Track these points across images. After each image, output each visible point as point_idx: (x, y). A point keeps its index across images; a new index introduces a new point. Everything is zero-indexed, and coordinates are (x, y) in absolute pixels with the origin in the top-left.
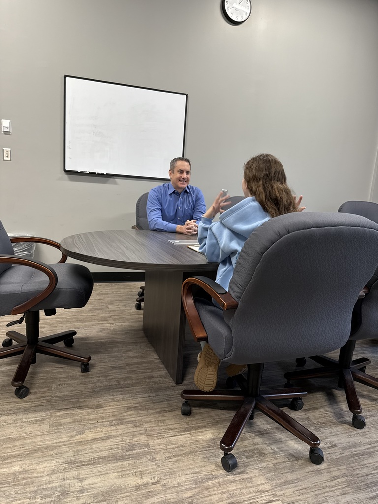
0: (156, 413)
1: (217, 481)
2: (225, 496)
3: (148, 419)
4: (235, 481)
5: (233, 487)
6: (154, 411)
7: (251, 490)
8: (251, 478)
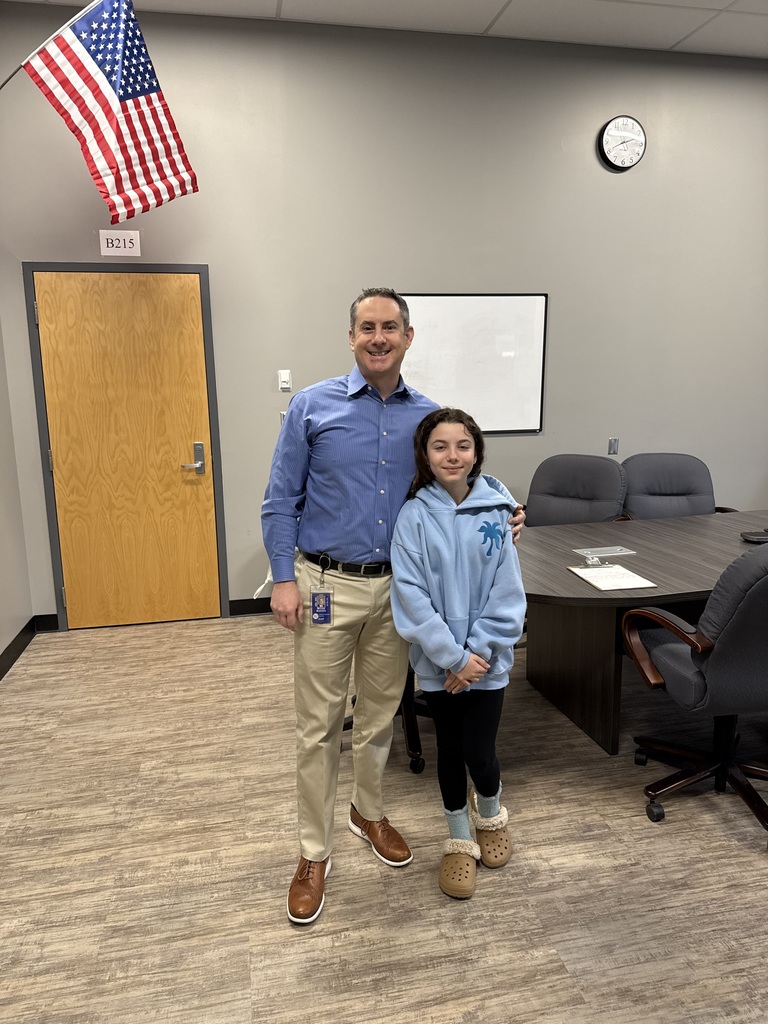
0: (599, 790)
1: (708, 863)
2: (724, 878)
3: (593, 797)
4: (732, 864)
5: (730, 870)
6: (596, 787)
7: (754, 873)
8: (750, 862)
